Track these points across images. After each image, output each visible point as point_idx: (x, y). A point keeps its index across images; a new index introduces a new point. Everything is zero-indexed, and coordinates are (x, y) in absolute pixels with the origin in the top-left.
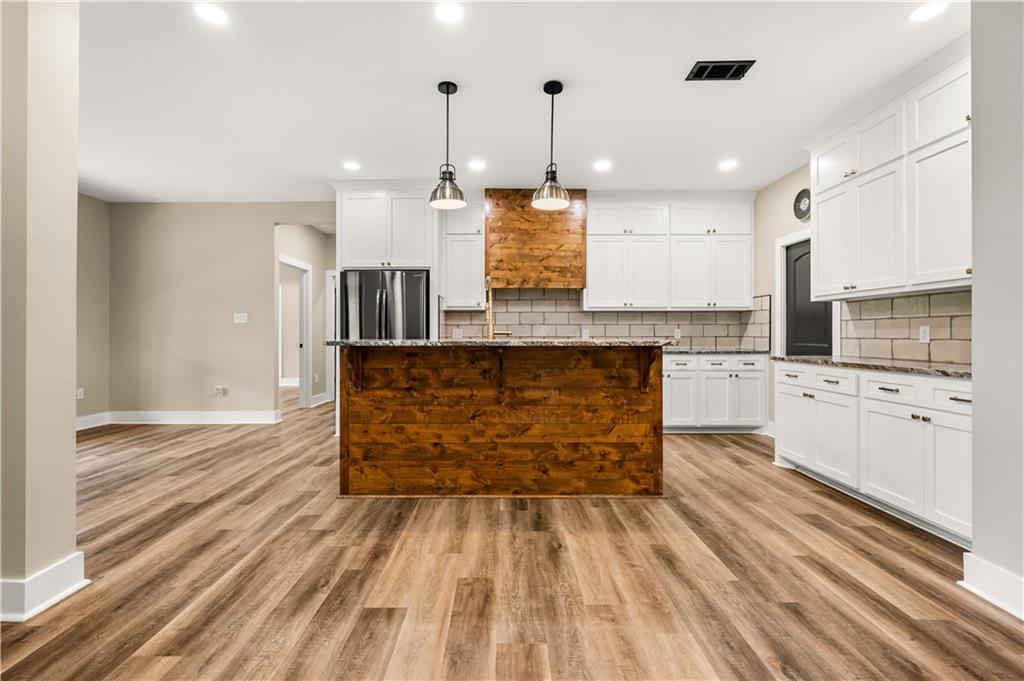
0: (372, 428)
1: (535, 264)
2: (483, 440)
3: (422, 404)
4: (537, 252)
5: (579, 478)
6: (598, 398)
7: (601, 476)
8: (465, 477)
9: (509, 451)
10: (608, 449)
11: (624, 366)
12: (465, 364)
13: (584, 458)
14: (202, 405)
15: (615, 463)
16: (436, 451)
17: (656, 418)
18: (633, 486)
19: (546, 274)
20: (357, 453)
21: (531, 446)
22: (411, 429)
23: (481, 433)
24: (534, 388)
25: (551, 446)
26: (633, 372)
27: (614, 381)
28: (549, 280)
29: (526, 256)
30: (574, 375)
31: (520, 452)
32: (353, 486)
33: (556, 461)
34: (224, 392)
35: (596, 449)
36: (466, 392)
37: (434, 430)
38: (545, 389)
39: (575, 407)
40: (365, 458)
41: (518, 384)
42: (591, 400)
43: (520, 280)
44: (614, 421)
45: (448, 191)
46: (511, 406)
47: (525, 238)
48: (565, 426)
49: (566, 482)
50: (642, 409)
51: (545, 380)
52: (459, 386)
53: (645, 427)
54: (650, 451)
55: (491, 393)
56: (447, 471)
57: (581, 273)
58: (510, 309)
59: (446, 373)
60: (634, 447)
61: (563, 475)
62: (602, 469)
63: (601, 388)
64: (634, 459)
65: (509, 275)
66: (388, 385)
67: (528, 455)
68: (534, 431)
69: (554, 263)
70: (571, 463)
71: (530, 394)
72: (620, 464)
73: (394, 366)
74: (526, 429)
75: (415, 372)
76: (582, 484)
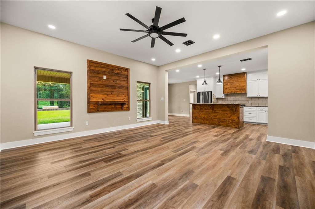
0: (196, 115)
1: (234, 88)
2: (210, 117)
3: (202, 112)
4: (234, 86)
5: (225, 124)
6: (228, 112)
7: (229, 124)
8: (208, 122)
9: (214, 119)
10: (230, 120)
11: (232, 107)
12: (208, 107)
13: (226, 121)
14: (180, 113)
15: (231, 122)
16: (204, 118)
17: (238, 116)
18: (234, 126)
19: (236, 90)
20: (194, 117)
21: (217, 119)
22: (201, 115)
23: (210, 116)
24: (218, 110)
25: (220, 119)
26: (234, 109)
27: (231, 110)
28: (237, 91)
29: (232, 87)
30: (224, 109)
31: (216, 119)
32: (194, 122)
33: (221, 121)
34: (182, 111)
35: (227, 120)
36: (208, 111)
37: (203, 115)
38: (219, 111)
39: (224, 113)
40: (195, 118)
41: (215, 110)
42: (227, 112)
43: (230, 92)
44: (231, 116)
45: (205, 84)
46: (214, 113)
47: (232, 84)
48: (222, 116)
49: (223, 125)
50: (236, 114)
51: (219, 109)
52: (207, 110)
53: (236, 117)
54: (237, 121)
55: (211, 111)
56: (205, 121)
57: (245, 90)
58: (231, 97)
59: (205, 108)
60: (234, 120)
61: (222, 123)
62: (229, 123)
63: (228, 111)
64: (234, 122)
65: (228, 91)
66: (198, 109)
67: (217, 120)
68: (218, 116)
69: (238, 88)
70: (223, 122)
71: (217, 111)
72: (232, 123)
73: (198, 107)
74: (216, 116)
75: (201, 107)
76: (225, 125)
